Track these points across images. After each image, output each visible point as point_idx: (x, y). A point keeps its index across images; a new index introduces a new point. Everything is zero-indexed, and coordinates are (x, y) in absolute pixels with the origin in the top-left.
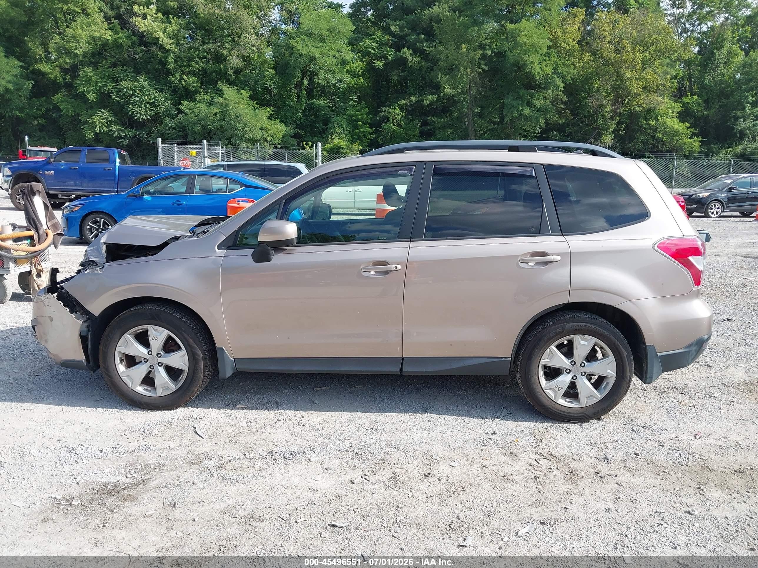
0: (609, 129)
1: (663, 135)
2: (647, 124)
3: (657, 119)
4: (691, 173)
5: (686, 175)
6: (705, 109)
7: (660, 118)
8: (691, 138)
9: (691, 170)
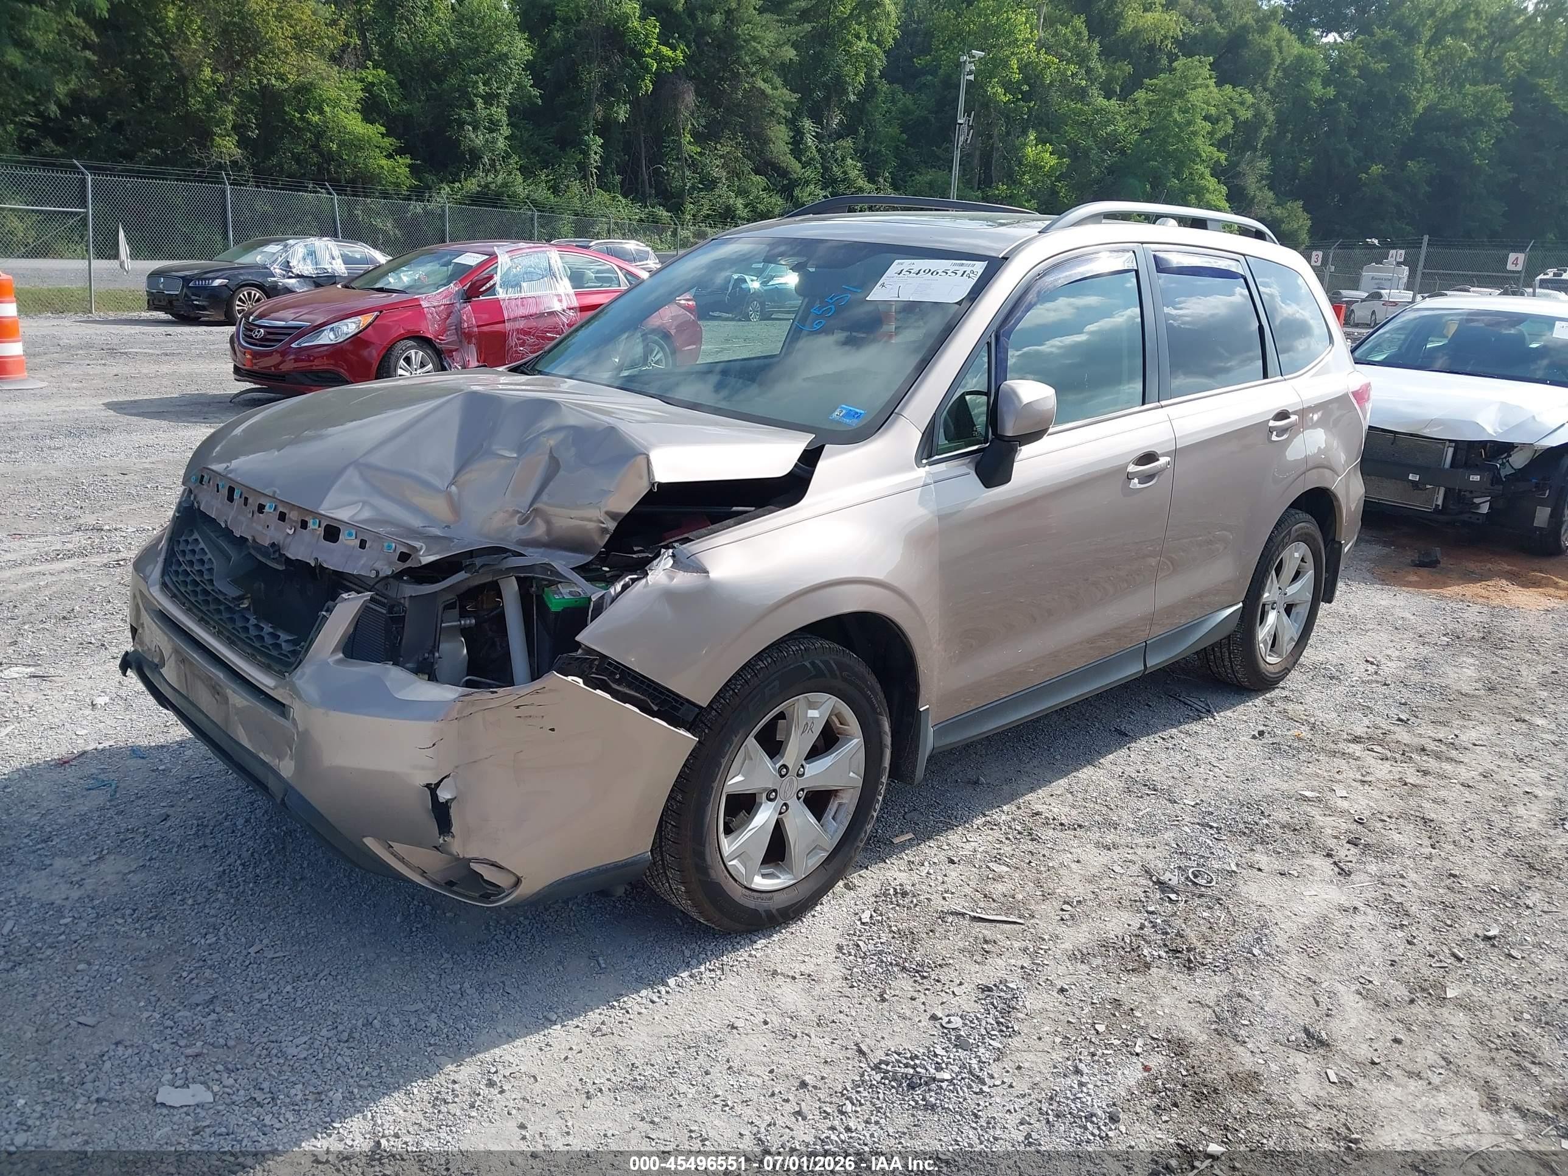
0: (224, 122)
1: (339, 146)
2: (302, 119)
3: (321, 112)
4: (400, 228)
5: (391, 233)
6: (404, 98)
7: (327, 109)
8: (390, 156)
9: (399, 223)
